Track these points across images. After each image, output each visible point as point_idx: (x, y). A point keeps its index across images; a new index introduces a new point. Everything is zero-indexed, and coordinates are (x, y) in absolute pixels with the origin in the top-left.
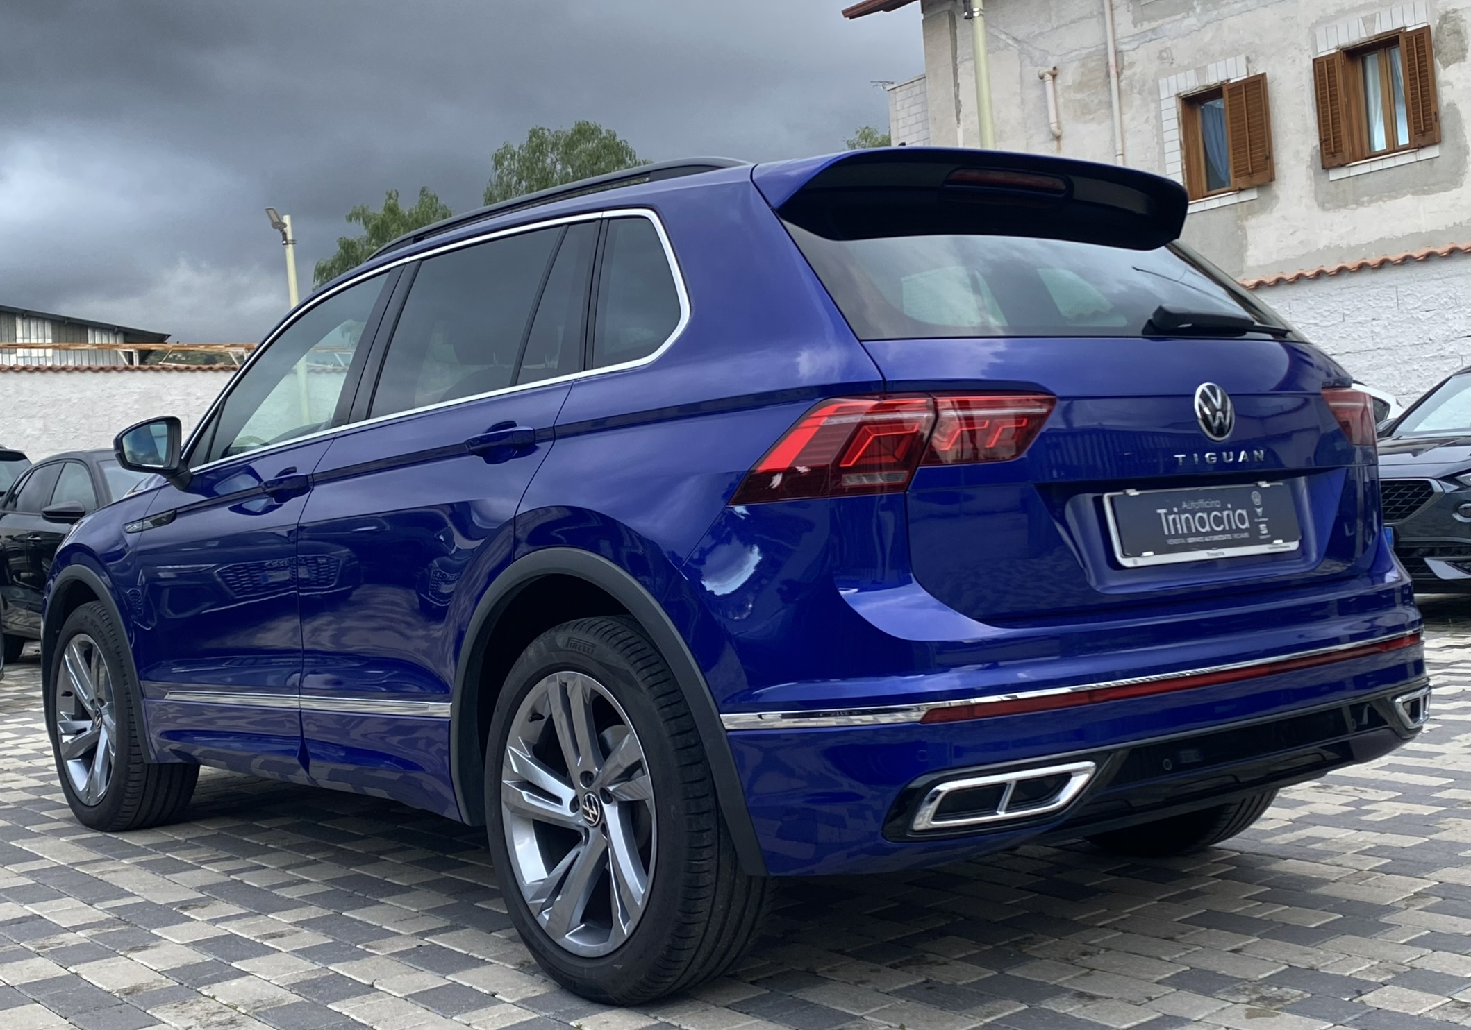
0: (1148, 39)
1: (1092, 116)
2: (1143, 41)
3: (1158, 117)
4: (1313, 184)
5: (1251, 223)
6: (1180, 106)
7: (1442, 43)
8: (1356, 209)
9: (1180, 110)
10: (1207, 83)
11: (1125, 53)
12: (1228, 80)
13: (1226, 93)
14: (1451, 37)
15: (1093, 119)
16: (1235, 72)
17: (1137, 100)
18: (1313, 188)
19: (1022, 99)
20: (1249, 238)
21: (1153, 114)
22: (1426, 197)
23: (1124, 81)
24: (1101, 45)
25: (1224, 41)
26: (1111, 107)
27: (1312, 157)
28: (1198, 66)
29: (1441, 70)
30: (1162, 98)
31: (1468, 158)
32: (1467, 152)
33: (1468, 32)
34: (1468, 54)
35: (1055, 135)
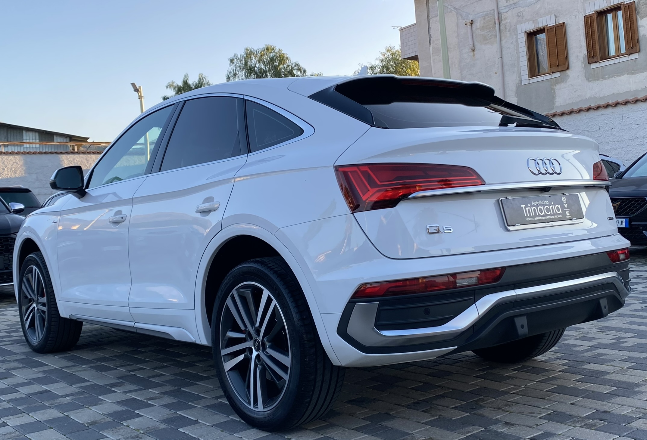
0: (512, 8)
1: (488, 41)
2: (510, 8)
3: (517, 41)
4: (584, 70)
5: (557, 87)
6: (526, 36)
7: (640, 9)
8: (603, 81)
9: (526, 38)
10: (538, 26)
11: (502, 14)
12: (547, 25)
13: (546, 30)
14: (643, 7)
15: (489, 42)
16: (550, 22)
17: (508, 34)
18: (584, 72)
19: (458, 34)
20: (556, 94)
21: (515, 40)
22: (632, 75)
23: (502, 26)
24: (492, 10)
25: (545, 8)
26: (496, 37)
27: (584, 58)
28: (534, 19)
29: (640, 20)
30: (518, 33)
35: (472, 49)
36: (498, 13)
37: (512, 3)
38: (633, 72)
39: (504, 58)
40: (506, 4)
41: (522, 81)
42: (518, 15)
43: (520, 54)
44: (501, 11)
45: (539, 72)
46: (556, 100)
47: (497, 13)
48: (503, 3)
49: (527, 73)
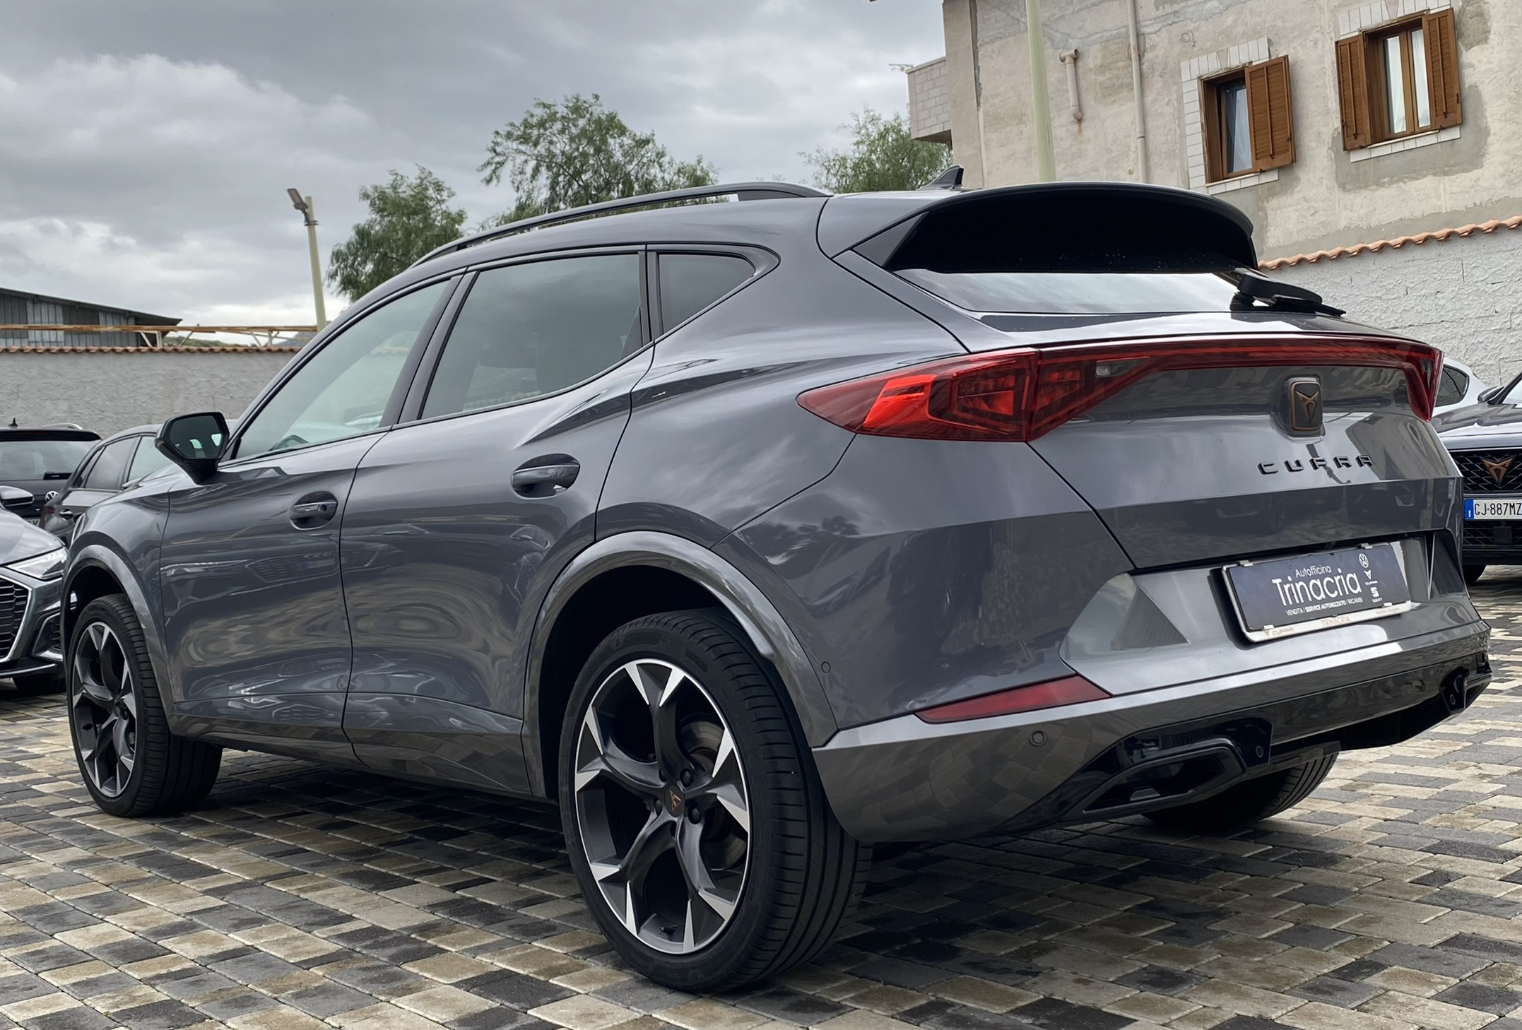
0: (1170, 22)
1: (1113, 98)
2: (1166, 23)
3: (1180, 98)
4: (1334, 165)
5: (1272, 205)
6: (1201, 88)
7: (1464, 26)
8: (1376, 190)
9: (1202, 93)
10: (1228, 66)
11: (1146, 36)
12: (1250, 63)
13: (1248, 76)
14: (1474, 20)
15: (1115, 100)
16: (1257, 55)
17: (1159, 81)
18: (1334, 171)
20: (1271, 219)
22: (1447, 177)
23: (1146, 64)
24: (1124, 27)
25: (1246, 24)
26: (1133, 89)
27: (1333, 139)
29: (1464, 52)
30: (1183, 80)
31: (1489, 140)
32: (1488, 134)
33: (1491, 13)
34: (1493, 37)
35: (1075, 116)
36: (1138, 35)
37: (1170, 11)
39: (1150, 137)
40: (1154, 14)
42: (1183, 40)
43: (1188, 128)
44: (1145, 30)
45: (1230, 169)
46: (1268, 234)
47: (1135, 34)
48: (1147, 7)
49: (1204, 173)
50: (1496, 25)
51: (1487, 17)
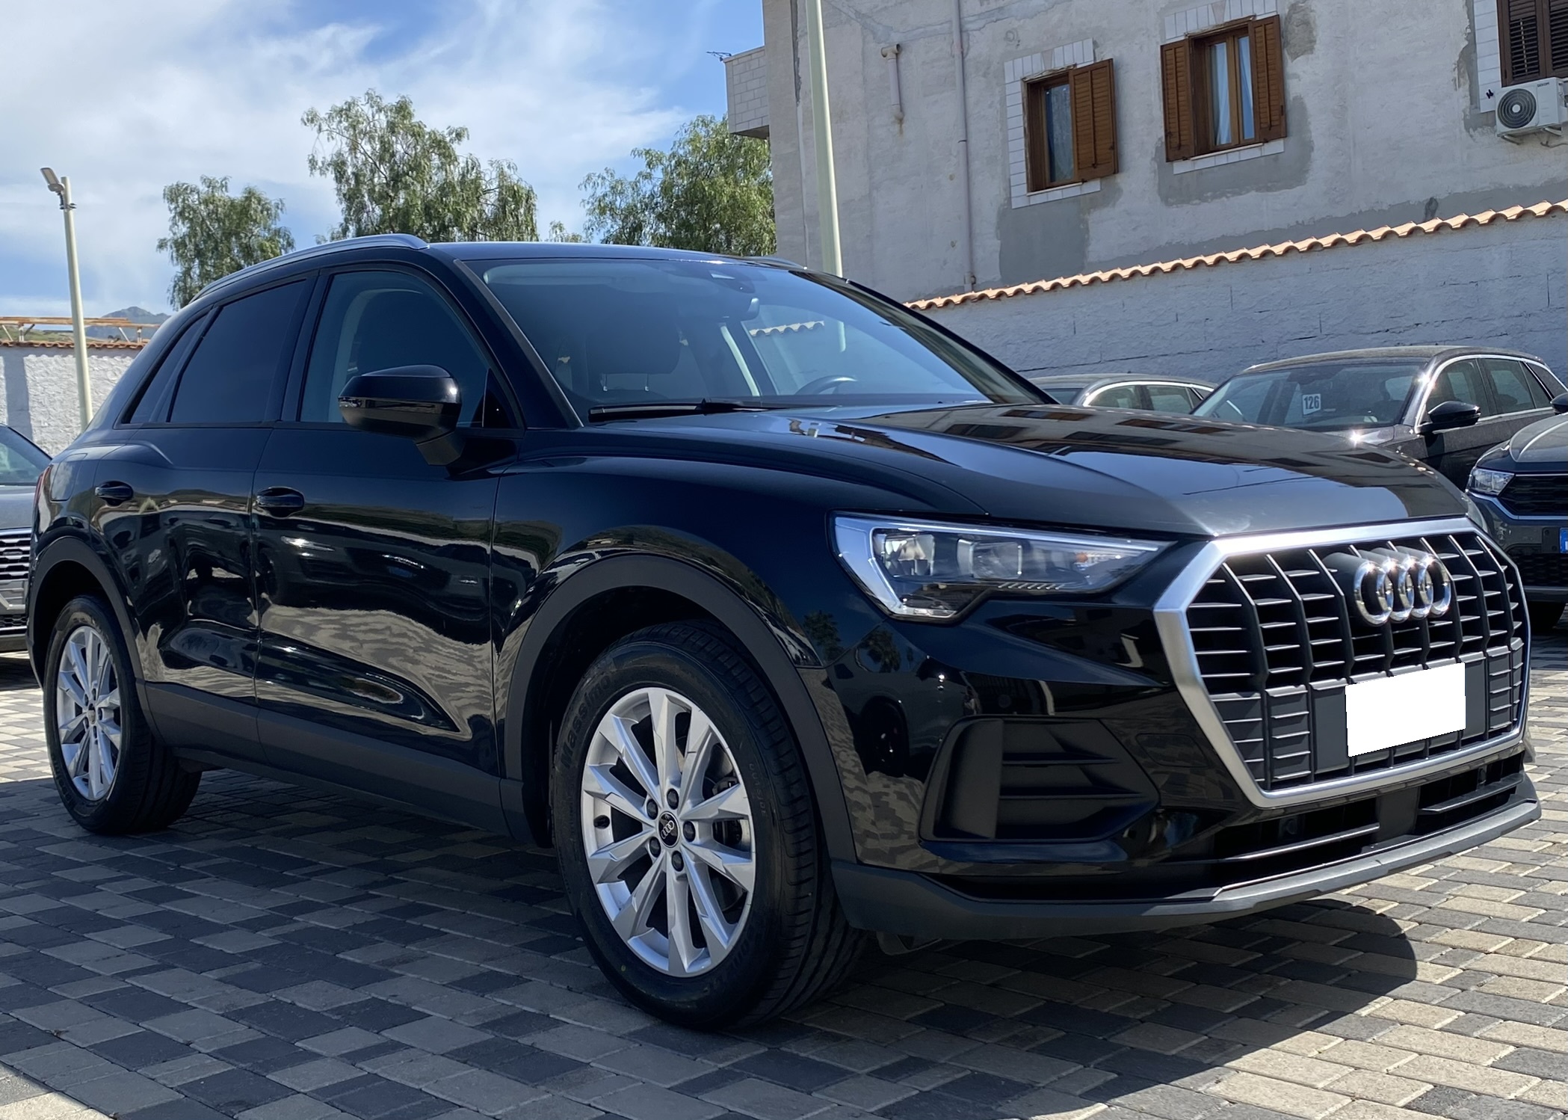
0: (994, 19)
1: (935, 99)
2: (989, 20)
3: (1003, 102)
4: (1157, 175)
5: (1093, 217)
6: (1025, 90)
7: (1290, 34)
8: (1200, 204)
9: (1026, 95)
10: (1053, 67)
11: (970, 32)
12: (1075, 65)
13: (1071, 79)
14: (1300, 28)
15: (936, 101)
16: (1081, 56)
17: (982, 83)
18: (1157, 182)
19: (864, 77)
20: (1091, 233)
21: (998, 98)
22: (1270, 193)
23: (969, 62)
24: (947, 22)
25: (1072, 24)
26: (955, 90)
27: (1157, 149)
28: (1045, 49)
29: (1289, 61)
30: (1007, 82)
31: (1315, 155)
32: (1312, 149)
33: (1317, 22)
34: (1317, 46)
35: (897, 118)
36: (961, 31)
37: (994, 7)
38: (1269, 185)
39: (972, 141)
40: (979, 9)
41: (1013, 200)
42: (1006, 38)
43: (1010, 133)
44: (969, 26)
45: (1052, 178)
46: (1090, 248)
47: (958, 30)
48: (972, 6)
49: (1025, 181)
50: (1322, 35)
51: (1313, 26)
